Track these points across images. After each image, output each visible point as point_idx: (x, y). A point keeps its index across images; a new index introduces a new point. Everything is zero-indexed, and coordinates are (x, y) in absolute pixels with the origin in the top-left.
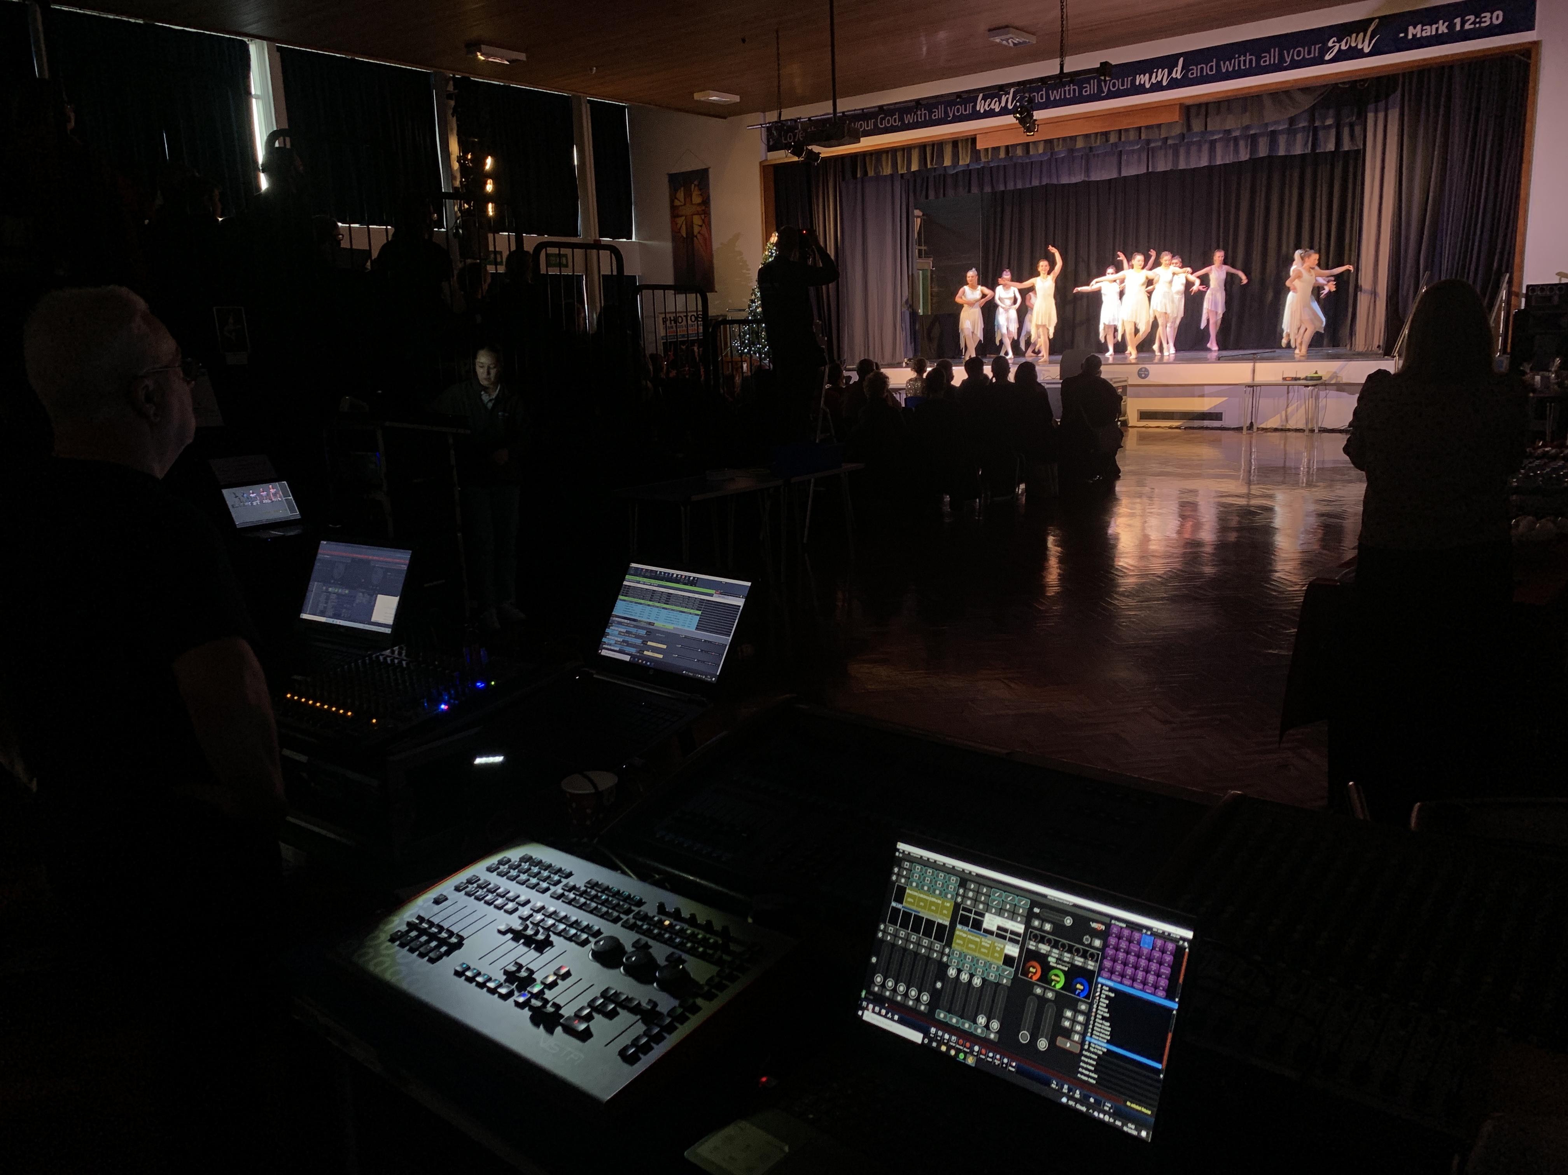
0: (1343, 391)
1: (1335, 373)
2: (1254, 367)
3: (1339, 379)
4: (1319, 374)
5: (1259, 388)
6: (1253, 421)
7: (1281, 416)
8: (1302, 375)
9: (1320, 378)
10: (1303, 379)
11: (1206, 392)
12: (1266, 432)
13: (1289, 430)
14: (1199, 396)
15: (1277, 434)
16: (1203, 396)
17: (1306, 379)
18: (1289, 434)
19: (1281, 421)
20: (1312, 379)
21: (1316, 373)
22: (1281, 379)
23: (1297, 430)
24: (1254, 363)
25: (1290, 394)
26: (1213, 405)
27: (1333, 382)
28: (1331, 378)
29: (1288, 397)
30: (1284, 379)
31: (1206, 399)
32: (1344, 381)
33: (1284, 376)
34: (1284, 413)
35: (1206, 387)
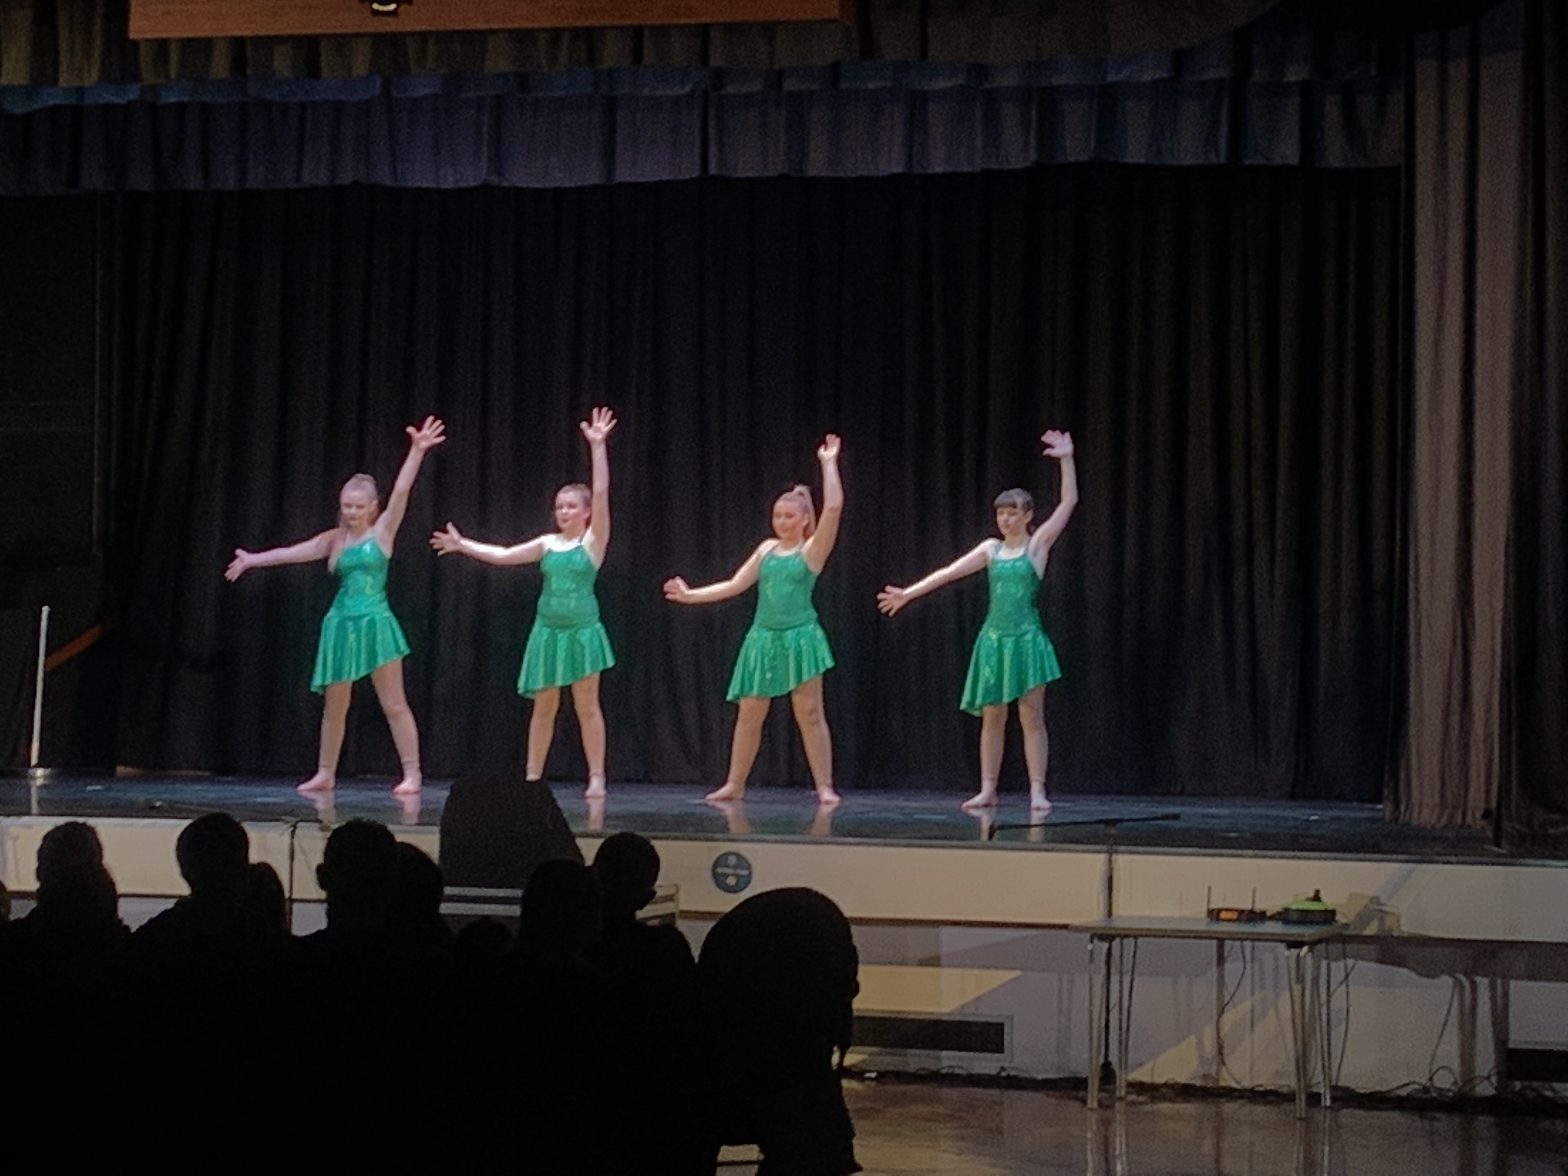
0: (1400, 962)
1: (1375, 900)
2: (1110, 869)
3: (1389, 922)
4: (1328, 902)
5: (1129, 942)
6: (1113, 1058)
7: (1200, 1046)
8: (1270, 904)
9: (1329, 916)
10: (1272, 918)
11: (945, 949)
12: (1153, 1100)
13: (1230, 1094)
14: (924, 963)
15: (1189, 1108)
16: (933, 961)
17: (1284, 916)
18: (1229, 1107)
19: (1202, 1060)
20: (1305, 917)
21: (1317, 898)
22: (1204, 915)
23: (1255, 1096)
24: (1110, 853)
25: (1227, 966)
26: (970, 997)
27: (1371, 930)
28: (1364, 918)
29: (1221, 977)
30: (1214, 915)
31: (946, 975)
32: (1406, 929)
33: (1213, 906)
34: (1209, 1032)
35: (945, 930)
